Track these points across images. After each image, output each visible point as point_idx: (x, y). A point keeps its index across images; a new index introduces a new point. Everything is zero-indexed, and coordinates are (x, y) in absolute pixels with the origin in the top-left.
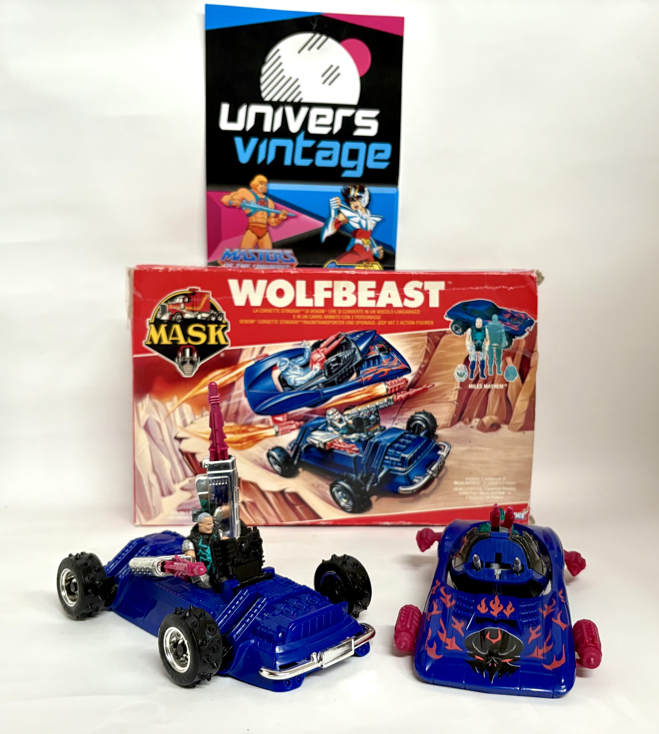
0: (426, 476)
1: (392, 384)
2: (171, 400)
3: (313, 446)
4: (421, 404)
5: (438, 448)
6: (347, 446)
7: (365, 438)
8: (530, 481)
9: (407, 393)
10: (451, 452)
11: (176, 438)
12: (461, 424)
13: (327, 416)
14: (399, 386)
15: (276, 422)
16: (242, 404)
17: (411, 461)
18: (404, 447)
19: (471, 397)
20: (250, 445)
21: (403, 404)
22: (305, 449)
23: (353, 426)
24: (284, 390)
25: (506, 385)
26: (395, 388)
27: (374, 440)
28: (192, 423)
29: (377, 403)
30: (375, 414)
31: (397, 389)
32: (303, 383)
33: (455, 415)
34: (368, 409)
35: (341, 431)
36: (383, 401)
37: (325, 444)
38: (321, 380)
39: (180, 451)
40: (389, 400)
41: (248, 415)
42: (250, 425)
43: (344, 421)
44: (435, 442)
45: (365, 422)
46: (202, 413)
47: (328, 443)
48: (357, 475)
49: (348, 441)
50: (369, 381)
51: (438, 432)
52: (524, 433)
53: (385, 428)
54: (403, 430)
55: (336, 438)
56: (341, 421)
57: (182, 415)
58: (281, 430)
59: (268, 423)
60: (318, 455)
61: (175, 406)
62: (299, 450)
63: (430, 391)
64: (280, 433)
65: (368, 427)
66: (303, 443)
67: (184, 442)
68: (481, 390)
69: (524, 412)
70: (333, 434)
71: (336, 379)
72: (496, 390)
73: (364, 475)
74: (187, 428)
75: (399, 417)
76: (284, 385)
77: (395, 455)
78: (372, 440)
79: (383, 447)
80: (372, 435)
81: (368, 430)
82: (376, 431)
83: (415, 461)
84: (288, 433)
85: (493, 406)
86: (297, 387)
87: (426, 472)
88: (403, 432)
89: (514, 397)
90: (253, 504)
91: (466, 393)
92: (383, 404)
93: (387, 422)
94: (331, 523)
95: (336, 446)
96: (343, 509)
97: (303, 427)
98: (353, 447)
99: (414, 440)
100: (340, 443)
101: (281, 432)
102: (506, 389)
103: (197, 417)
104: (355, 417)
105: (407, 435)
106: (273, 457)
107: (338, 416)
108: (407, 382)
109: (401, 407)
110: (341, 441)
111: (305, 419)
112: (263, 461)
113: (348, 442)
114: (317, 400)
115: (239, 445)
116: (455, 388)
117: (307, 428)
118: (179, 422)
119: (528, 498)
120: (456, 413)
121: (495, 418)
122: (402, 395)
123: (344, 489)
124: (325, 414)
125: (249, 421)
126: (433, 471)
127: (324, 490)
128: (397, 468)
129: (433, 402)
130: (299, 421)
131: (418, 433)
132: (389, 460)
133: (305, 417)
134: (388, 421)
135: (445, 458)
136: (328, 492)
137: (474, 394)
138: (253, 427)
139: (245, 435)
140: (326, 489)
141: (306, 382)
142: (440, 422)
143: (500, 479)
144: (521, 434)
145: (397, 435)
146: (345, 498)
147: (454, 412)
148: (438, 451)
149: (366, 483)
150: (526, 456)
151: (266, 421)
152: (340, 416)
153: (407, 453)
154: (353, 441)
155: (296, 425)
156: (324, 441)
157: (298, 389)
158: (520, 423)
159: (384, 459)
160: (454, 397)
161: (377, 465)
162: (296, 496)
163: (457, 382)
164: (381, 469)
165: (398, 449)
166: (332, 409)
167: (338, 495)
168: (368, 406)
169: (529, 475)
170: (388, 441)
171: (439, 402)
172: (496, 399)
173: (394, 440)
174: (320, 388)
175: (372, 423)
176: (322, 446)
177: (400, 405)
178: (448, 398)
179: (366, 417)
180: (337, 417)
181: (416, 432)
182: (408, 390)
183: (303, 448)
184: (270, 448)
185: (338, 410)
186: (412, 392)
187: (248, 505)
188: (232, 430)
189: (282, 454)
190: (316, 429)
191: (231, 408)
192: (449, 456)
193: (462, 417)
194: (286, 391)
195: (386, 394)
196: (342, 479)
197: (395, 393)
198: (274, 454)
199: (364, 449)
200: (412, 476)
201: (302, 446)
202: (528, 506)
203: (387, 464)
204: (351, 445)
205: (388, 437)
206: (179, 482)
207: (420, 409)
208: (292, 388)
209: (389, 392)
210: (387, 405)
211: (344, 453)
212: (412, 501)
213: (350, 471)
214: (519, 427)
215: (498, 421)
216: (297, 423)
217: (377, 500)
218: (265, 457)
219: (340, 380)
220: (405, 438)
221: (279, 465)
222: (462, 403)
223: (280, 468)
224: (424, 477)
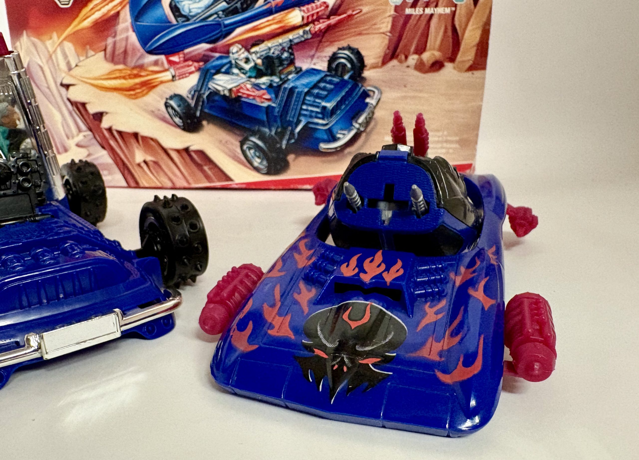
0: (352, 129)
1: (308, 9)
2: (51, 38)
3: (215, 93)
4: (344, 37)
5: (366, 94)
6: (257, 93)
7: (277, 83)
8: (477, 135)
9: (328, 22)
10: (382, 100)
11: (62, 85)
12: (394, 62)
13: (231, 55)
14: (318, 13)
15: (171, 63)
16: (129, 41)
17: (333, 112)
18: (325, 93)
19: (408, 25)
20: (145, 92)
21: (322, 38)
22: (207, 97)
23: (262, 68)
24: (177, 21)
25: (453, 9)
26: (313, 15)
27: (289, 84)
28: (77, 66)
29: (291, 36)
30: (288, 51)
31: (315, 17)
32: (200, 11)
33: (388, 51)
34: (281, 45)
35: (248, 74)
36: (299, 34)
37: (230, 90)
38: (221, 7)
39: (69, 100)
40: (305, 32)
41: (139, 54)
42: (141, 67)
43: (251, 60)
44: (362, 86)
45: (276, 61)
46: (87, 53)
47: (234, 89)
48: (270, 130)
49: (257, 86)
50: (280, 7)
51: (366, 74)
52: (473, 74)
53: (301, 70)
54: (324, 72)
55: (243, 83)
56: (247, 60)
57: (65, 56)
58: (177, 74)
59: (163, 64)
60: (224, 104)
61: (56, 46)
62: (201, 100)
63: (358, 18)
64: (177, 78)
65: (280, 68)
66: (205, 90)
67: (71, 88)
68: (421, 16)
69: (474, 46)
70: (239, 78)
71: (239, 5)
72: (440, 15)
73: (279, 130)
74: (73, 72)
75: (318, 54)
76: (177, 14)
77: (315, 104)
78: (286, 85)
79: (299, 93)
80: (286, 79)
81: (281, 72)
82: (290, 73)
83: (339, 112)
84: (186, 77)
85: (436, 37)
86: (193, 16)
87: (352, 125)
88: (323, 75)
89: (463, 25)
90: (156, 163)
91: (401, 21)
92: (298, 38)
93: (304, 62)
94: (244, 186)
95: (244, 94)
96: (257, 169)
97: (203, 69)
98: (264, 94)
99: (336, 85)
100: (248, 90)
101: (179, 76)
102: (454, 13)
103: (82, 58)
104: (265, 55)
105: (329, 78)
106: (173, 108)
107: (244, 54)
108: (327, 6)
109: (320, 41)
110: (249, 86)
111: (205, 58)
112: (162, 113)
113: (258, 88)
114: (218, 33)
115: (132, 93)
116: (388, 14)
117: (208, 70)
118: (63, 66)
119: (473, 156)
120: (388, 48)
121: (437, 54)
122: (321, 25)
123: (257, 147)
124: (228, 52)
125: (140, 62)
126: (360, 124)
127: (234, 148)
128: (316, 120)
129: (360, 34)
130: (198, 61)
131: (342, 76)
132: (307, 110)
133: (204, 55)
134: (305, 60)
135: (375, 107)
136: (239, 150)
137: (412, 22)
138: (146, 70)
139: (138, 80)
140: (237, 147)
141: (203, 9)
142: (368, 61)
143: (440, 133)
144: (469, 74)
145: (316, 78)
146: (259, 157)
147: (386, 47)
148: (365, 98)
149: (281, 139)
150: (474, 104)
151: (160, 62)
152: (246, 54)
153: (328, 101)
154: (263, 87)
155: (195, 67)
156: (229, 87)
157: (195, 18)
158: (469, 60)
159: (301, 109)
160: (387, 27)
161: (293, 118)
162: (201, 153)
163: (391, 6)
164: (299, 122)
165: (318, 96)
166: (237, 45)
167: (251, 153)
168: (280, 40)
169: (476, 127)
170: (305, 85)
171: (368, 34)
172: (440, 28)
173: (313, 84)
174: (220, 18)
175: (286, 63)
176: (227, 93)
177: (319, 39)
178: (379, 28)
179: (278, 55)
180: (243, 56)
181: (339, 73)
182: (328, 18)
183: (205, 96)
184: (168, 97)
185: (243, 46)
186: (334, 20)
187: (151, 164)
188: (122, 75)
189: (181, 103)
190: (218, 72)
191: (118, 45)
192: (380, 104)
193: (397, 54)
194: (180, 22)
195: (302, 24)
196: (254, 134)
197: (313, 22)
198: (172, 103)
199: (277, 97)
200: (335, 130)
201: (204, 94)
202: (472, 167)
203: (305, 115)
204: (262, 92)
205: (305, 81)
206: (73, 137)
207: (344, 44)
208: (187, 18)
209: (305, 21)
210: (303, 39)
211: (254, 102)
212: (336, 161)
213: (261, 123)
214: (468, 65)
215: (442, 59)
216: (196, 64)
217: (294, 160)
218: (163, 108)
219: (245, 6)
220: (326, 82)
221: (180, 118)
222: (397, 35)
223: (181, 121)
224: (350, 130)
